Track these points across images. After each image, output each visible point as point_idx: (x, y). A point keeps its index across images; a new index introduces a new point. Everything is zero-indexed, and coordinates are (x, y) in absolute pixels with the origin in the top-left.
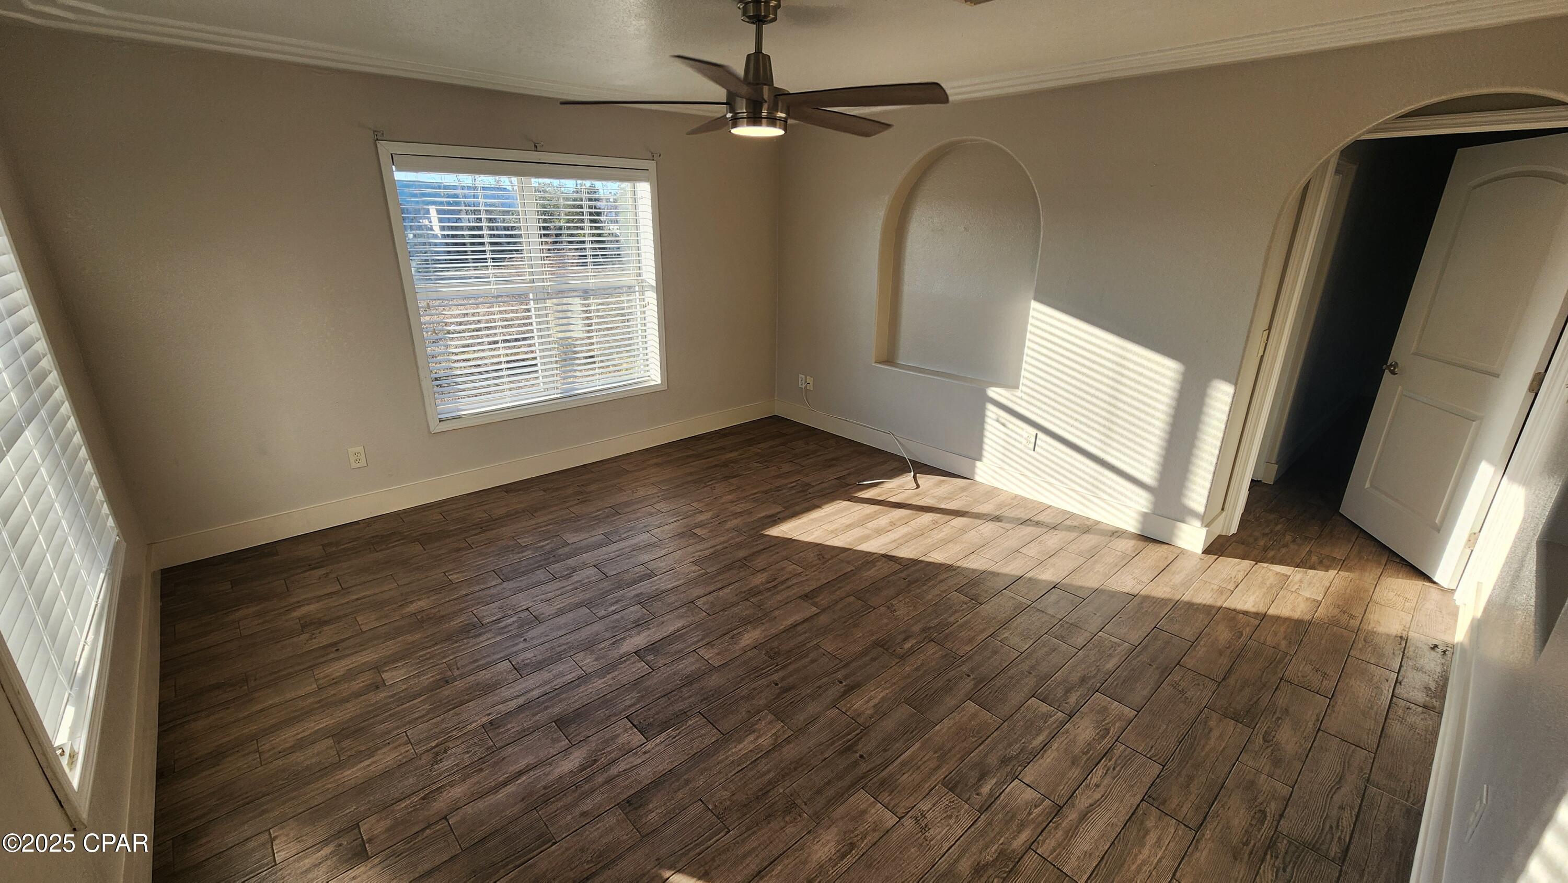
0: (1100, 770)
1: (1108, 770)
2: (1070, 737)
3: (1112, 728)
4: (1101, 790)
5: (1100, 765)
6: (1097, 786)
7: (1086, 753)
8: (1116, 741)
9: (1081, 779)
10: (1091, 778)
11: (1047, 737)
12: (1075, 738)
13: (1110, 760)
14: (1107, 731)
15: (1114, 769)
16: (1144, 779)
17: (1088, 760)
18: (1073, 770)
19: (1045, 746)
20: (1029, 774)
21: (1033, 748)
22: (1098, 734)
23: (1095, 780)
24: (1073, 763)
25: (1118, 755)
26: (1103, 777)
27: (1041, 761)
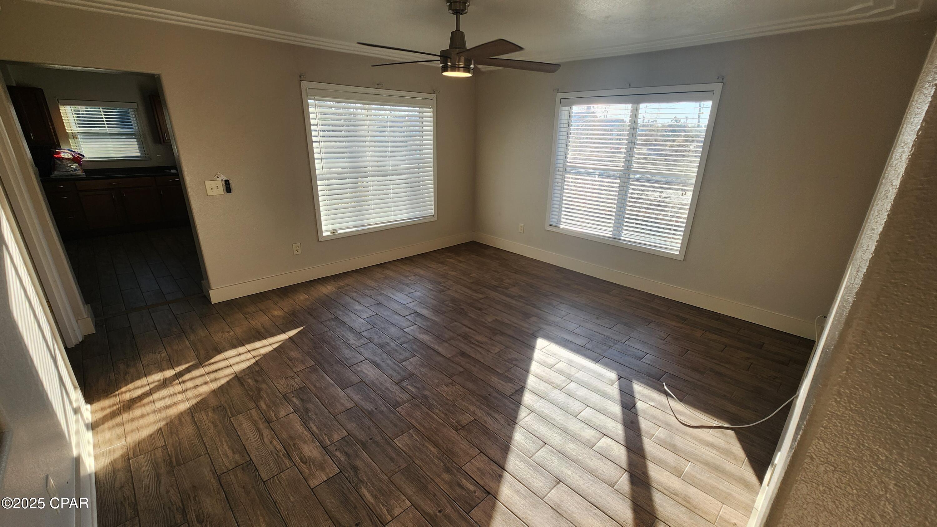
0: (279, 447)
1: (278, 451)
2: (308, 442)
3: (305, 466)
4: (268, 443)
5: (283, 449)
6: (271, 442)
7: (294, 445)
8: (295, 464)
9: (279, 437)
10: (277, 441)
11: (315, 432)
12: (307, 444)
13: (283, 455)
14: (305, 463)
15: (276, 454)
16: (262, 466)
17: (289, 444)
18: (286, 435)
19: (309, 429)
20: (294, 417)
21: (309, 423)
22: (305, 456)
23: (275, 443)
24: (290, 437)
25: (285, 460)
26: (275, 447)
27: (299, 424)
